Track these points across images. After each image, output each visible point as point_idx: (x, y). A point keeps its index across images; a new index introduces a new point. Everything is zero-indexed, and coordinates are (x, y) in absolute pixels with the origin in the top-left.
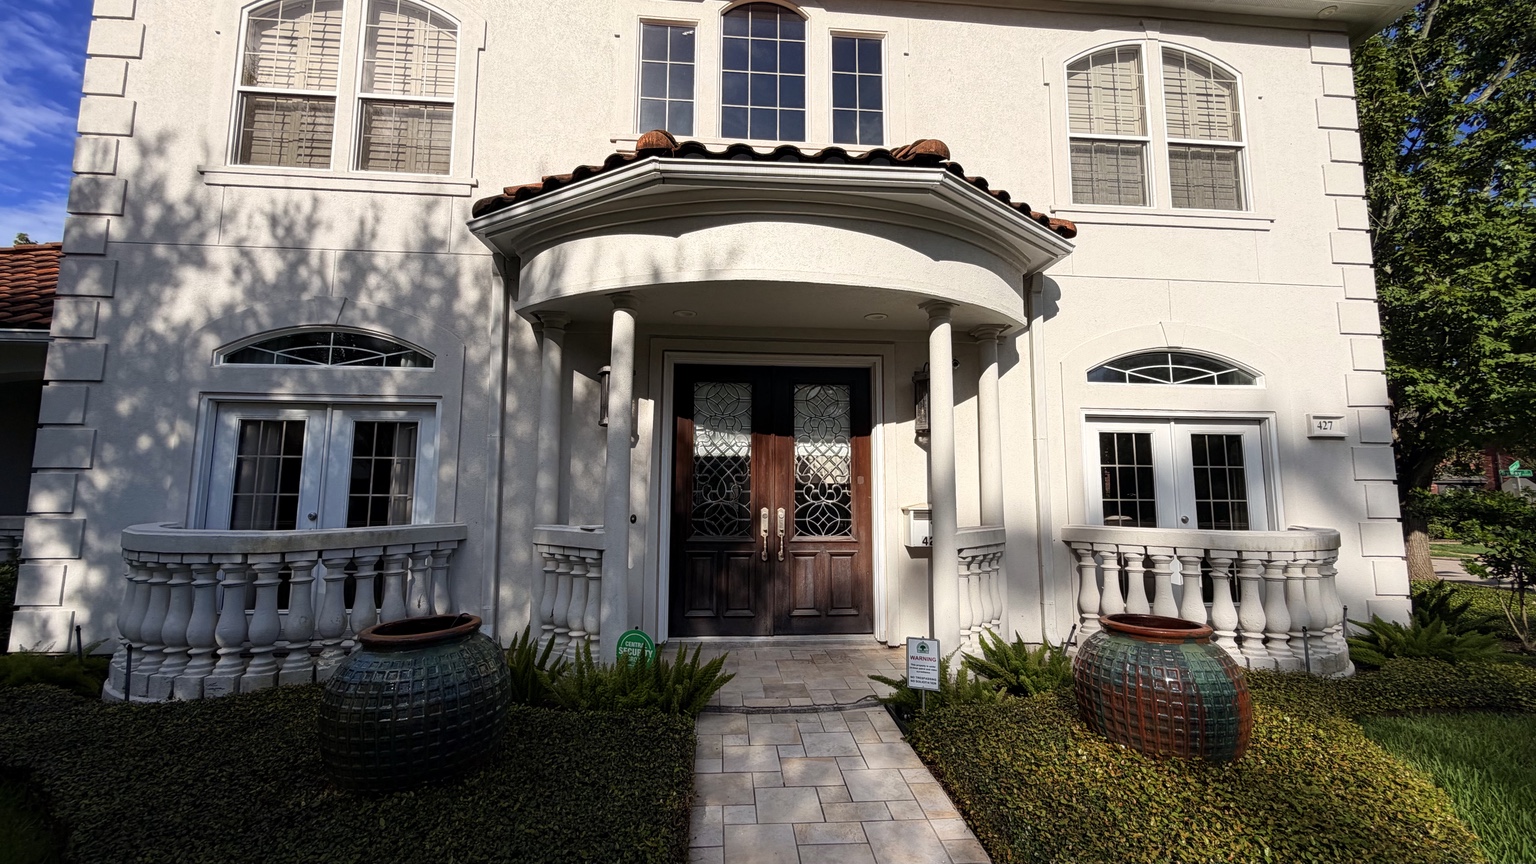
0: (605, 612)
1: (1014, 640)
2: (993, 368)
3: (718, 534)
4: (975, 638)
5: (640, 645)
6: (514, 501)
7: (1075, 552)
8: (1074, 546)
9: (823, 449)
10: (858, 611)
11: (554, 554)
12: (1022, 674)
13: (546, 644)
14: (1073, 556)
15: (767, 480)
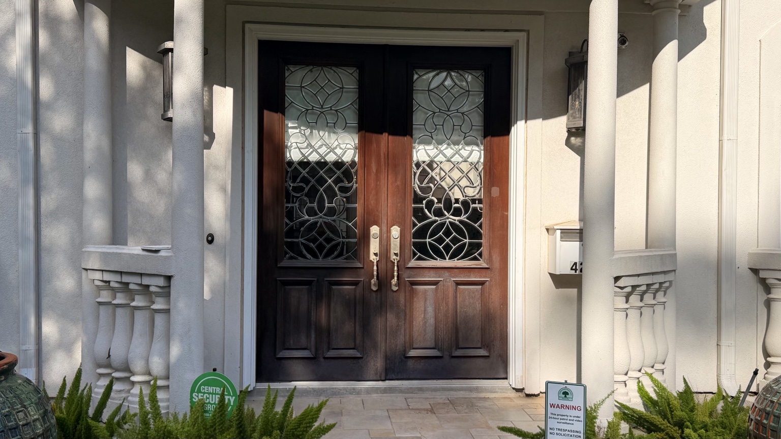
0: (175, 350)
1: (681, 388)
2: (671, 48)
3: (315, 256)
4: (633, 386)
5: (219, 390)
6: (55, 214)
7: (763, 282)
8: (762, 274)
9: (449, 152)
10: (489, 351)
11: (109, 282)
12: (687, 427)
13: (102, 391)
14: (761, 288)
15: (378, 192)
